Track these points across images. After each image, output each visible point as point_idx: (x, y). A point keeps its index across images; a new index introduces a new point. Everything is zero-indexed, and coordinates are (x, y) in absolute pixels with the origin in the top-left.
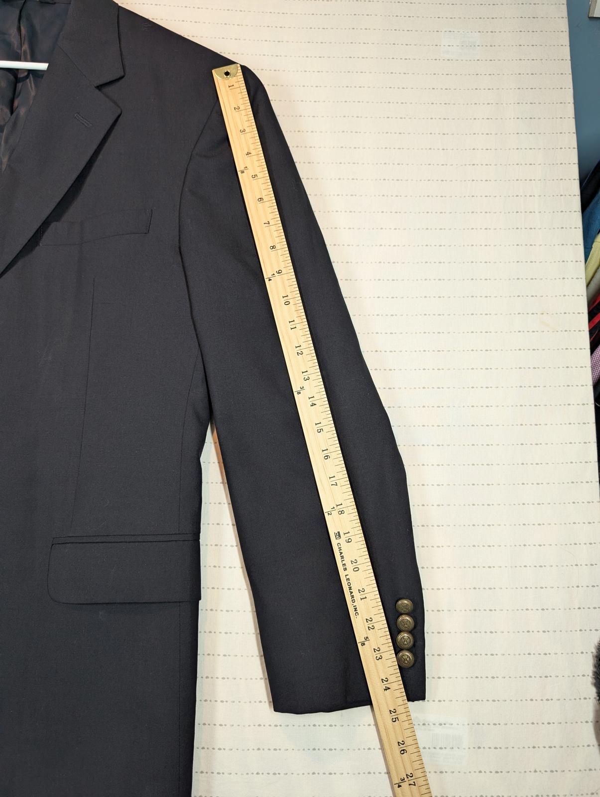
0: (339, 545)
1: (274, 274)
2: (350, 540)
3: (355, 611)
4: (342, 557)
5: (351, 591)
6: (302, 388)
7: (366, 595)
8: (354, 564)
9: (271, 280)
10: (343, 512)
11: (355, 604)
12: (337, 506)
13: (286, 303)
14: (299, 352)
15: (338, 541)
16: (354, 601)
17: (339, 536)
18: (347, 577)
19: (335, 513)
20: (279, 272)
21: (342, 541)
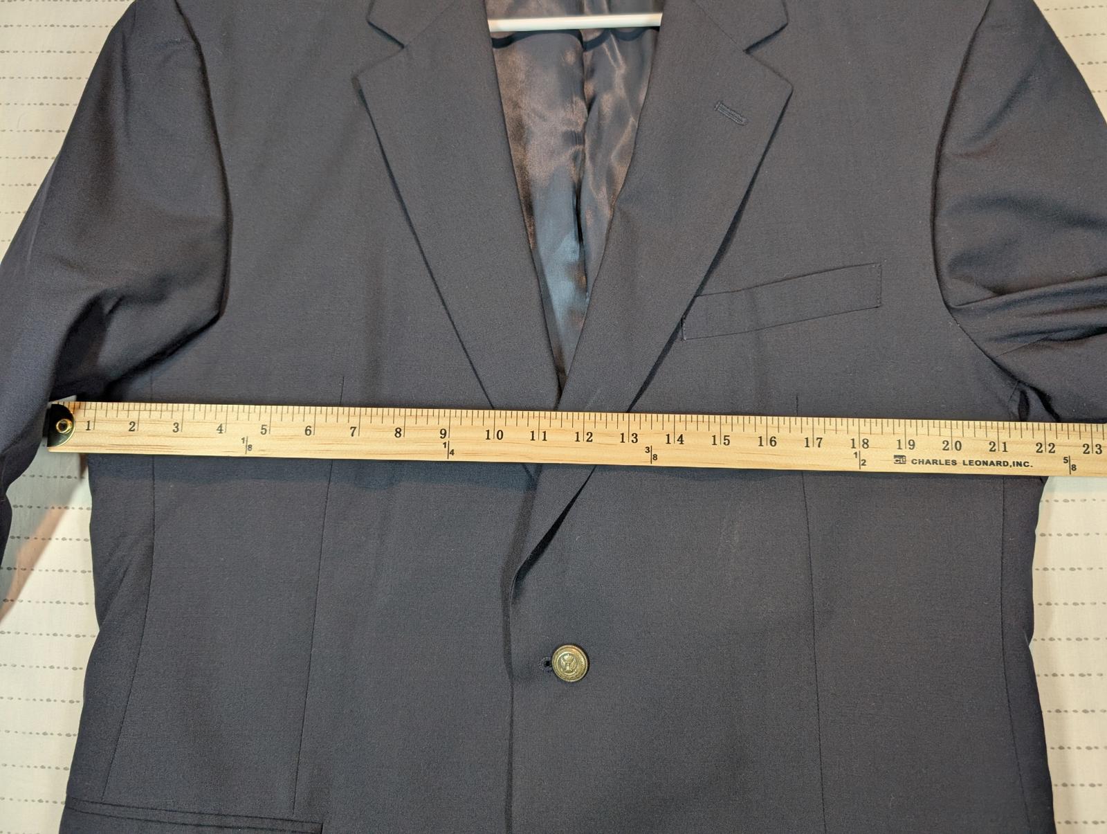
0: (915, 462)
1: (445, 443)
2: (912, 443)
3: (1021, 465)
4: (935, 462)
5: (989, 463)
6: (648, 450)
7: (1001, 441)
8: (949, 446)
9: (453, 450)
10: (866, 441)
11: (1011, 463)
12: (853, 447)
13: (500, 437)
14: (587, 437)
15: (909, 463)
16: (1006, 464)
17: (902, 456)
18: (967, 462)
19: (865, 453)
20: (444, 433)
21: (910, 454)
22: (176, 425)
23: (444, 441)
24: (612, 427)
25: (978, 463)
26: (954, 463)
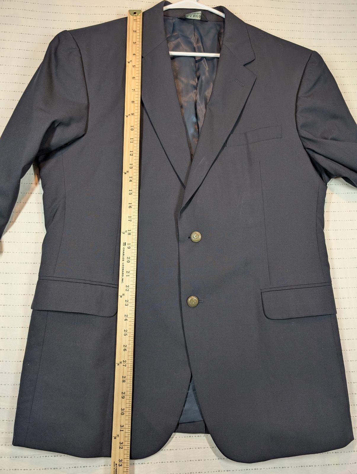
0: (124, 249)
2: (129, 248)
3: (122, 280)
4: (123, 254)
5: (123, 271)
6: (128, 172)
7: (130, 275)
8: (128, 259)
9: (127, 117)
10: (130, 234)
11: (123, 277)
12: (128, 230)
13: (132, 130)
14: (131, 154)
15: (124, 247)
16: (123, 276)
17: (125, 245)
18: (123, 264)
19: (126, 234)
20: (133, 114)
21: (126, 247)
22: (135, 43)
23: (131, 114)
24: (134, 161)
25: (123, 268)
26: (123, 260)
